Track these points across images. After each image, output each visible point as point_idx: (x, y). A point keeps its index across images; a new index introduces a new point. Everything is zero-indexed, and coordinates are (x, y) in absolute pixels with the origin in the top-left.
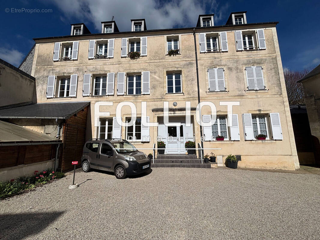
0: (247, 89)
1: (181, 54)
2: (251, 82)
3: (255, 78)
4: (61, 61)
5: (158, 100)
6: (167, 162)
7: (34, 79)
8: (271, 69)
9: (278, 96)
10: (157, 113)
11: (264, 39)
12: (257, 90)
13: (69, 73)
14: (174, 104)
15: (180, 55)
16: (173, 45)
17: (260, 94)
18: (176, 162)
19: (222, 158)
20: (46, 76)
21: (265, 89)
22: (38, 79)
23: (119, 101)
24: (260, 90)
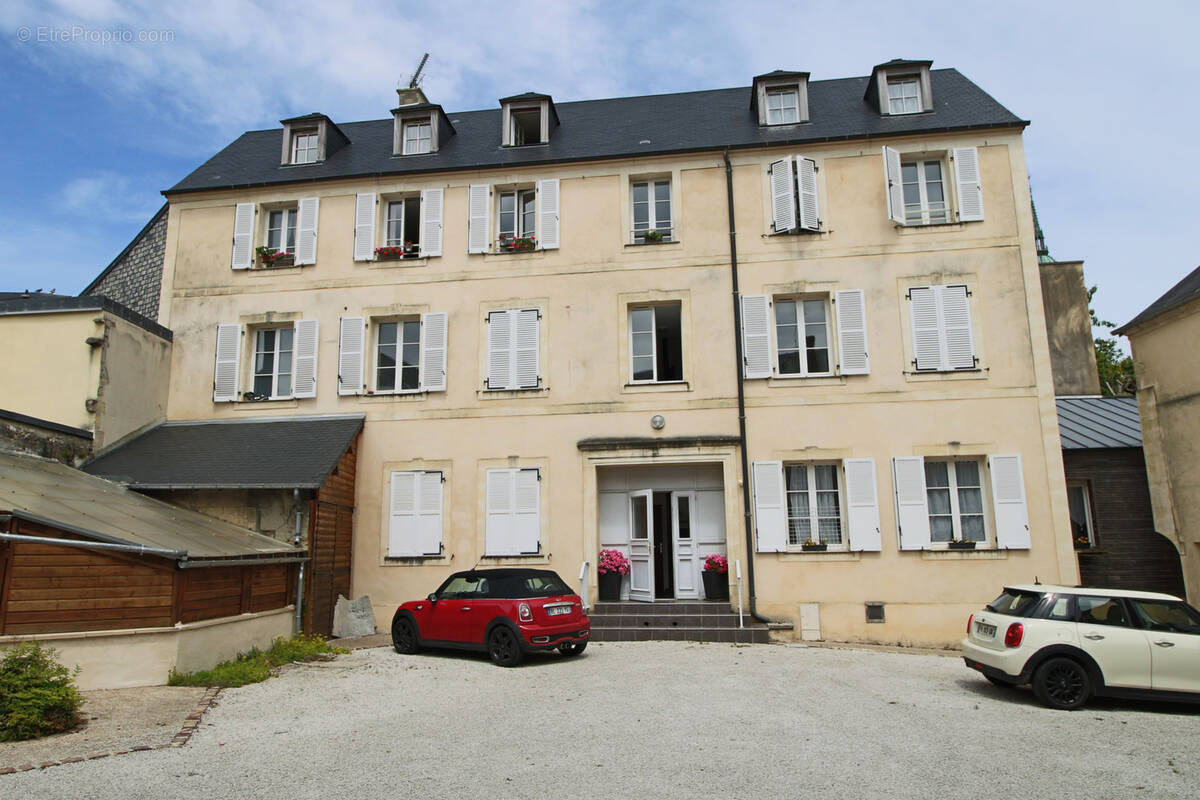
0: (913, 369)
1: (678, 242)
2: (928, 341)
3: (942, 328)
4: (258, 270)
5: (598, 406)
6: (627, 622)
7: (167, 334)
8: (1001, 295)
9: (1022, 392)
10: (595, 455)
11: (979, 182)
12: (945, 373)
13: (289, 314)
14: (655, 422)
15: (677, 246)
16: (654, 206)
17: (956, 387)
18: (657, 622)
19: (817, 611)
20: (210, 326)
21: (978, 367)
22: (183, 335)
23: (464, 412)
24: (958, 370)
